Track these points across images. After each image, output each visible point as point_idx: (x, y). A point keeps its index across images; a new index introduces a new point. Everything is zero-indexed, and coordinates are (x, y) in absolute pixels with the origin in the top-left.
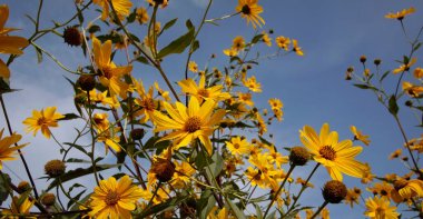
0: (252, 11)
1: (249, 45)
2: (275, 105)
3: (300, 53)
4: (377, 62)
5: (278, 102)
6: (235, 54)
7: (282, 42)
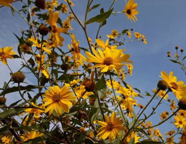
0: (132, 13)
1: (120, 34)
2: (129, 67)
3: (145, 42)
4: (182, 51)
5: (131, 66)
6: (112, 37)
7: (137, 35)
